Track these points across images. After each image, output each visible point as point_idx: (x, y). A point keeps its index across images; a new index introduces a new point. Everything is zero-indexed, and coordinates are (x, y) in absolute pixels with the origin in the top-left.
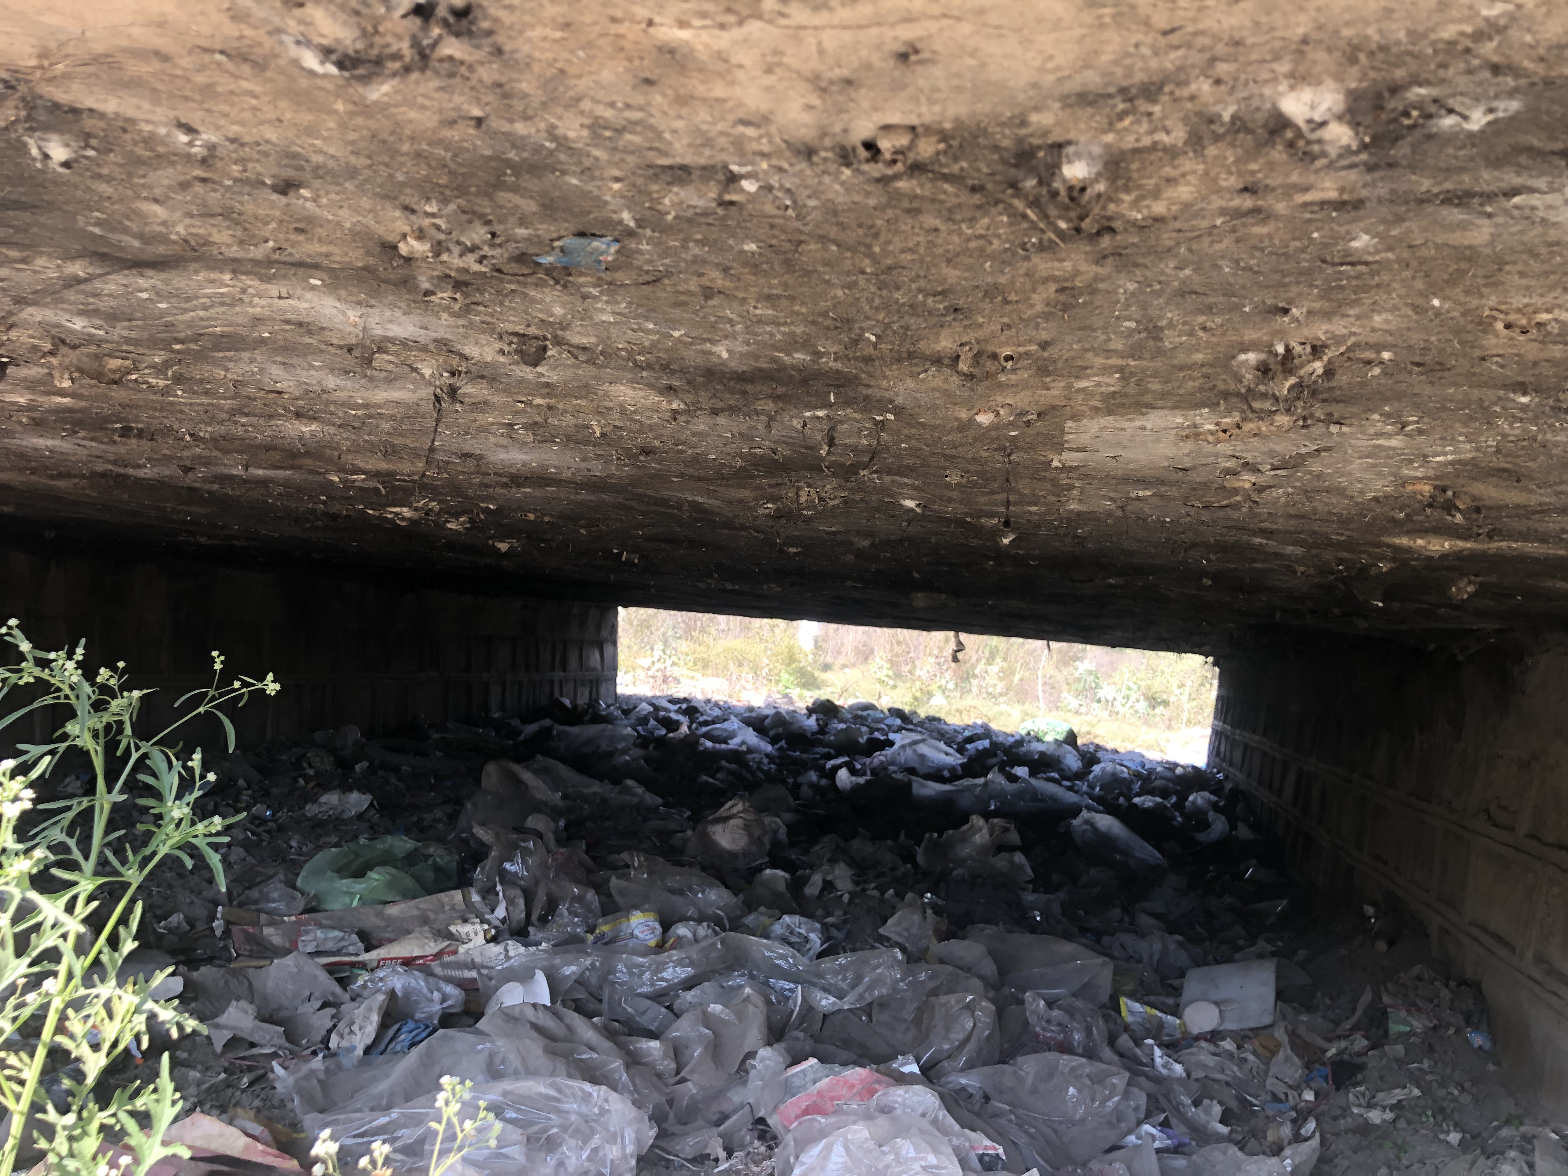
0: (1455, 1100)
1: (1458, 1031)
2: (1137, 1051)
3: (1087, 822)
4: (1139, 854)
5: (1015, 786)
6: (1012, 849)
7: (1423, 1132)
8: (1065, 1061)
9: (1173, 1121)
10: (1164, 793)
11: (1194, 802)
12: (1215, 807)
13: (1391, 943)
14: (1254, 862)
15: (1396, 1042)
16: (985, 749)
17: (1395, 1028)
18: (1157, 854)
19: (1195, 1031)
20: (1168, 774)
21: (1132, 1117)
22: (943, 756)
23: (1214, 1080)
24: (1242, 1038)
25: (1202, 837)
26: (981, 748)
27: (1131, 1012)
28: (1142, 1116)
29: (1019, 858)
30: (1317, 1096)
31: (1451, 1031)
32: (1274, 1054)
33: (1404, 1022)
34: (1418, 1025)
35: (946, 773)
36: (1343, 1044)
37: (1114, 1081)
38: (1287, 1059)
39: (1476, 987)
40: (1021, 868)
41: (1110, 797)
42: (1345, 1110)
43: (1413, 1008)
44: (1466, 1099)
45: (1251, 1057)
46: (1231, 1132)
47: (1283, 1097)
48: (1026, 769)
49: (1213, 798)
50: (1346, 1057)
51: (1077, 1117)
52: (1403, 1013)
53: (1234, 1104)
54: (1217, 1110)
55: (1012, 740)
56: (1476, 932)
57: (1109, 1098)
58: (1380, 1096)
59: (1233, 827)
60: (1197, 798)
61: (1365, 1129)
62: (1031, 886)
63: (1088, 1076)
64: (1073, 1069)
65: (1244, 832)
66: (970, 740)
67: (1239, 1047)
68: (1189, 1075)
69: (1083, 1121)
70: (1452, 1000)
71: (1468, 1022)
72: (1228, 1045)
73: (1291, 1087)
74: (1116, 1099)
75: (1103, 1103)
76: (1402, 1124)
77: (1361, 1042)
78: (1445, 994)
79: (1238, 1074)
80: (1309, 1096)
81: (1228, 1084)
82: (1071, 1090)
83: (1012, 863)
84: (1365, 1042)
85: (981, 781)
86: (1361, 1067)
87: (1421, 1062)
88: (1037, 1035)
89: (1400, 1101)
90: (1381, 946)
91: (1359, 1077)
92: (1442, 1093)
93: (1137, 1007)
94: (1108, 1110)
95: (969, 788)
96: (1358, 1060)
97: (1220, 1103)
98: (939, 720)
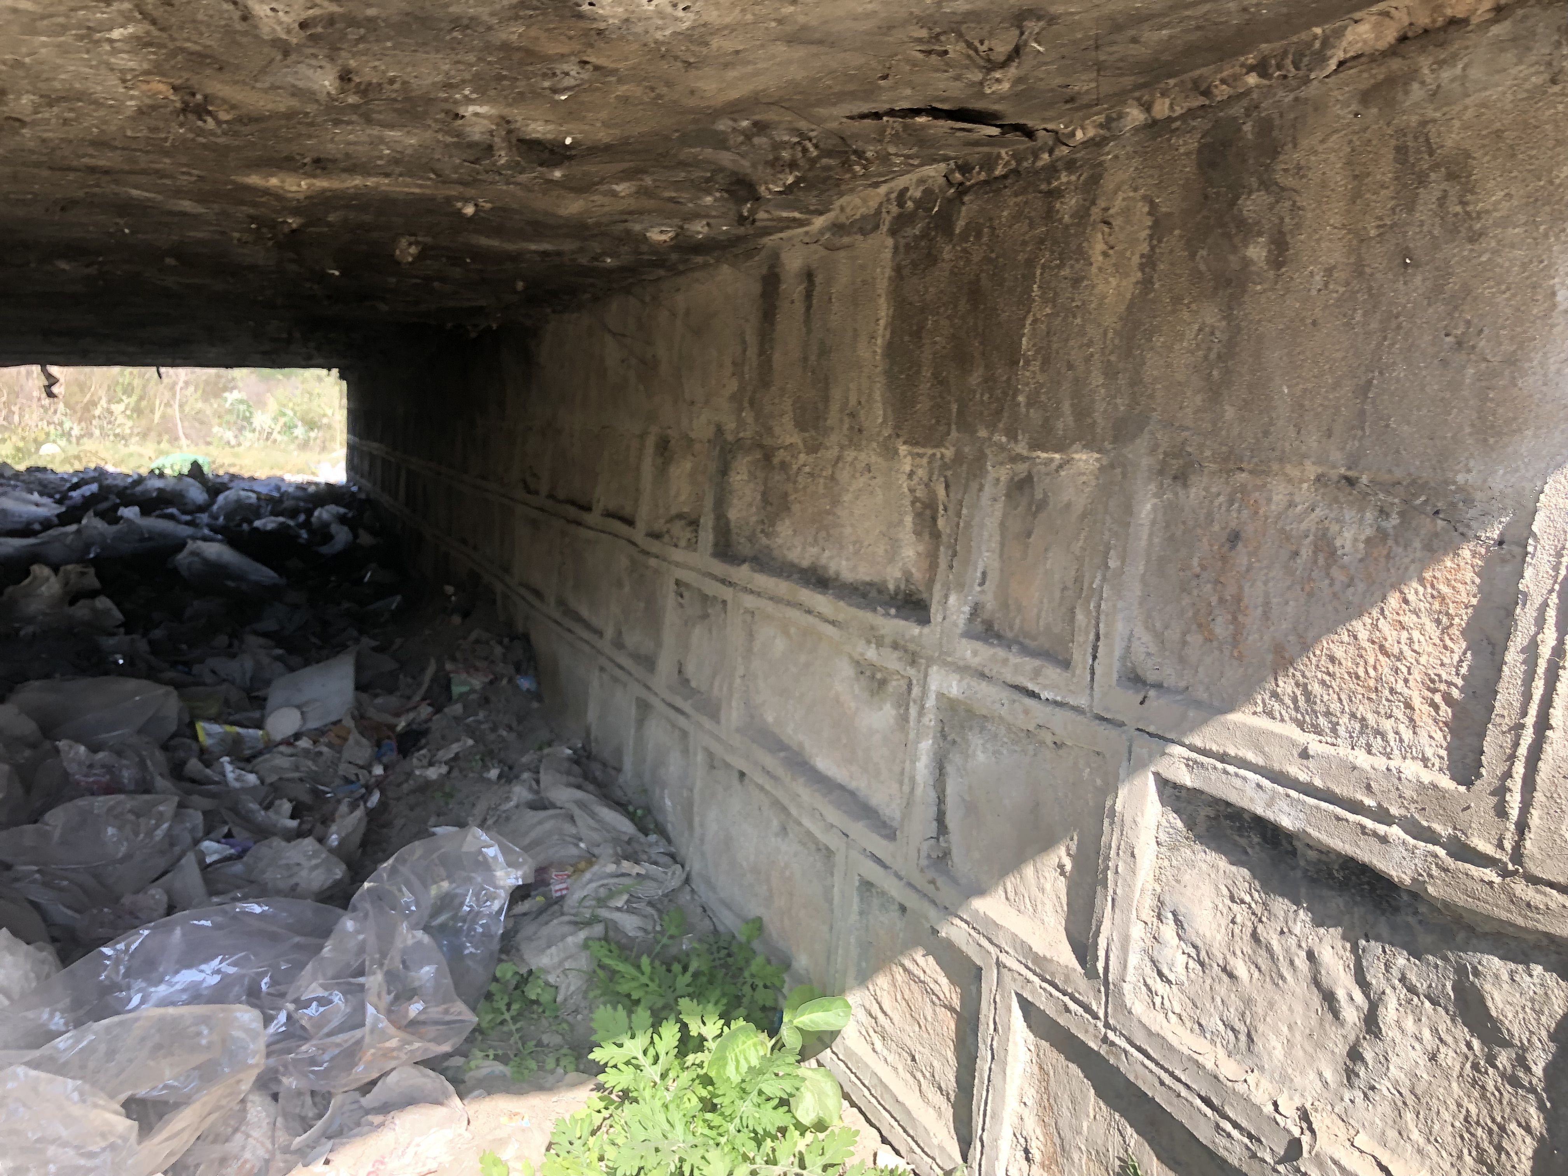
0: (503, 740)
1: (511, 680)
2: (208, 771)
3: (193, 553)
4: (253, 577)
5: (115, 528)
6: (93, 594)
7: (471, 775)
8: (101, 803)
9: (236, 831)
10: (293, 513)
11: (319, 518)
12: (342, 520)
13: (466, 615)
14: (373, 565)
15: (457, 701)
16: (93, 495)
17: (457, 690)
18: (272, 573)
19: (278, 737)
20: (300, 493)
21: (187, 838)
22: (34, 508)
23: (288, 780)
24: (317, 735)
25: (325, 550)
26: (88, 494)
27: (209, 735)
28: (200, 834)
29: (103, 603)
30: (385, 769)
31: (505, 681)
32: (345, 739)
33: (463, 683)
34: (477, 682)
35: (37, 527)
36: (411, 715)
37: (161, 808)
38: (358, 743)
39: (526, 638)
40: (107, 612)
41: (232, 524)
42: (410, 774)
43: (471, 668)
44: (511, 737)
45: (325, 749)
46: (300, 824)
47: (353, 778)
48: (136, 509)
49: (342, 510)
50: (414, 727)
51: (120, 855)
52: (464, 676)
53: (307, 798)
54: (287, 807)
55: (130, 480)
56: (523, 591)
57: (157, 826)
58: (441, 753)
59: (356, 536)
60: (323, 514)
61: (426, 786)
62: (122, 630)
63: (130, 811)
64: (110, 809)
65: (366, 539)
66: (75, 487)
67: (315, 742)
68: (262, 782)
69: (128, 857)
70: (504, 655)
71: (518, 670)
72: (304, 743)
73: (362, 767)
74: (165, 826)
75: (150, 834)
76: (455, 773)
77: (425, 710)
78: (498, 650)
79: (314, 768)
80: (378, 770)
81: (301, 780)
82: (110, 831)
83: (94, 610)
84: (430, 709)
85: (73, 527)
86: (424, 733)
87: (476, 715)
88: (78, 783)
89: (457, 754)
90: (456, 620)
91: (423, 741)
92: (492, 737)
93: (216, 728)
94: (157, 839)
95: (57, 538)
96: (425, 726)
97: (290, 801)
98: (44, 470)
